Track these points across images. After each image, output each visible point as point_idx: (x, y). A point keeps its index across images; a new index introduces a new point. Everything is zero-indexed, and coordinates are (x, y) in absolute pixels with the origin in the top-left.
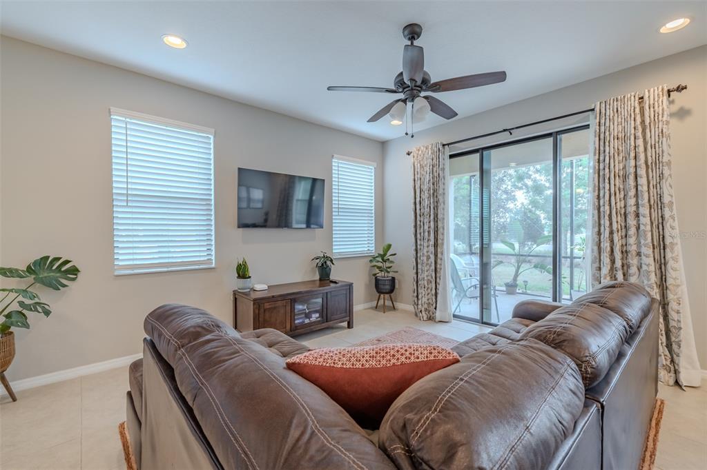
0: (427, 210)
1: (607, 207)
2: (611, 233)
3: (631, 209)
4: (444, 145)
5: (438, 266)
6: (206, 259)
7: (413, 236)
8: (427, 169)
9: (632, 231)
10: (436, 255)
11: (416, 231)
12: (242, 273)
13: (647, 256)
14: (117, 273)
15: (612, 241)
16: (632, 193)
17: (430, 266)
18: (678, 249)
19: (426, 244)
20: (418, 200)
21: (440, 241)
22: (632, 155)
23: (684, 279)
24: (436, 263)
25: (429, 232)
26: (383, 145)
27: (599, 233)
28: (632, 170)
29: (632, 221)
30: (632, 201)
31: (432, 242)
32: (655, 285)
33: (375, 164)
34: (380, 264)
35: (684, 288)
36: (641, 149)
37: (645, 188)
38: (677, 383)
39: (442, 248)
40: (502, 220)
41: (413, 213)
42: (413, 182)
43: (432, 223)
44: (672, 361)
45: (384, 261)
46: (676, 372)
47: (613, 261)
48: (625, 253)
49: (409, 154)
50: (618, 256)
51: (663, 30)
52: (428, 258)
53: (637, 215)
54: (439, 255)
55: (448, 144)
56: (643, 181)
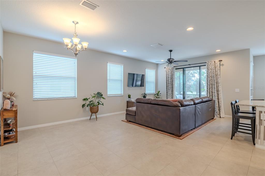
0: (170, 82)
1: (209, 83)
2: (210, 88)
3: (213, 84)
4: (174, 67)
5: (173, 96)
6: (120, 93)
7: (166, 89)
8: (170, 72)
9: (213, 88)
10: (172, 94)
11: (167, 87)
12: (129, 97)
13: (216, 93)
14: (108, 96)
15: (210, 90)
16: (213, 80)
17: (171, 96)
18: (221, 91)
19: (169, 91)
20: (167, 80)
21: (173, 90)
22: (213, 73)
23: (222, 97)
24: (172, 96)
25: (170, 88)
26: (157, 65)
27: (208, 88)
28: (213, 76)
29: (213, 86)
30: (213, 82)
31: (171, 90)
32: (217, 99)
33: (155, 70)
34: (157, 96)
35: (222, 99)
36: (215, 72)
37: (215, 79)
38: (220, 117)
39: (174, 92)
40: (190, 84)
41: (166, 83)
42: (166, 75)
43: (171, 86)
44: (220, 113)
45: (158, 95)
46: (220, 115)
47: (210, 94)
48: (212, 92)
49: (165, 68)
50: (211, 93)
51: (216, 51)
52: (170, 94)
53: (214, 85)
54: (173, 94)
55: (175, 67)
56: (215, 78)
